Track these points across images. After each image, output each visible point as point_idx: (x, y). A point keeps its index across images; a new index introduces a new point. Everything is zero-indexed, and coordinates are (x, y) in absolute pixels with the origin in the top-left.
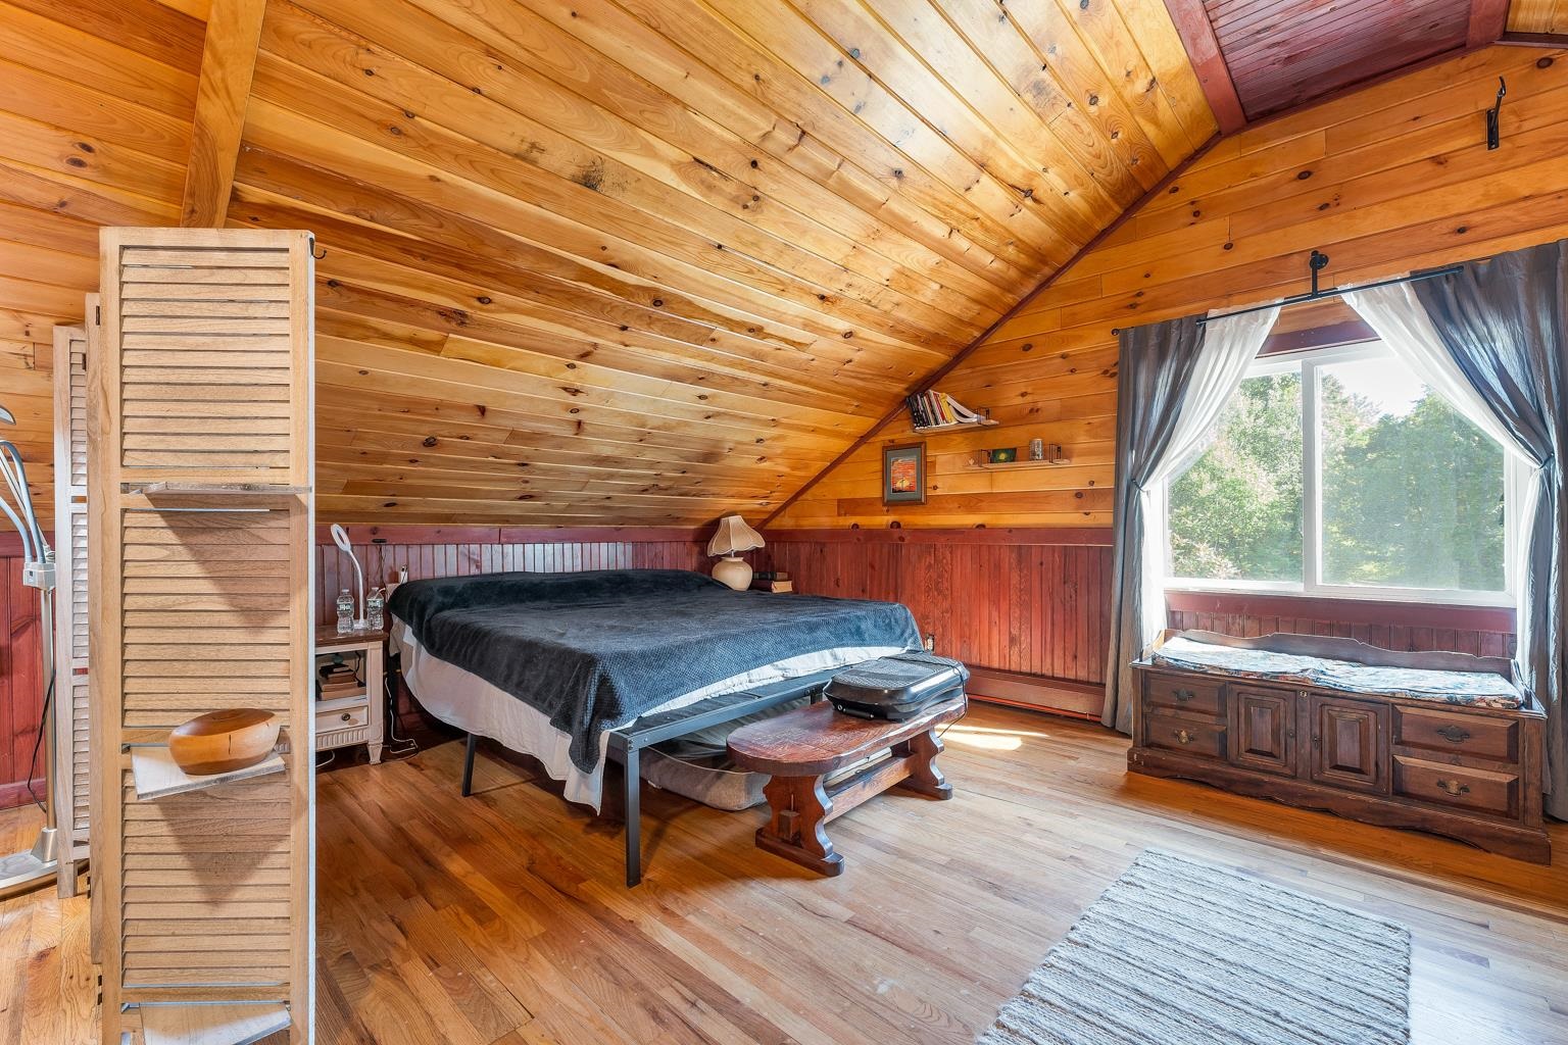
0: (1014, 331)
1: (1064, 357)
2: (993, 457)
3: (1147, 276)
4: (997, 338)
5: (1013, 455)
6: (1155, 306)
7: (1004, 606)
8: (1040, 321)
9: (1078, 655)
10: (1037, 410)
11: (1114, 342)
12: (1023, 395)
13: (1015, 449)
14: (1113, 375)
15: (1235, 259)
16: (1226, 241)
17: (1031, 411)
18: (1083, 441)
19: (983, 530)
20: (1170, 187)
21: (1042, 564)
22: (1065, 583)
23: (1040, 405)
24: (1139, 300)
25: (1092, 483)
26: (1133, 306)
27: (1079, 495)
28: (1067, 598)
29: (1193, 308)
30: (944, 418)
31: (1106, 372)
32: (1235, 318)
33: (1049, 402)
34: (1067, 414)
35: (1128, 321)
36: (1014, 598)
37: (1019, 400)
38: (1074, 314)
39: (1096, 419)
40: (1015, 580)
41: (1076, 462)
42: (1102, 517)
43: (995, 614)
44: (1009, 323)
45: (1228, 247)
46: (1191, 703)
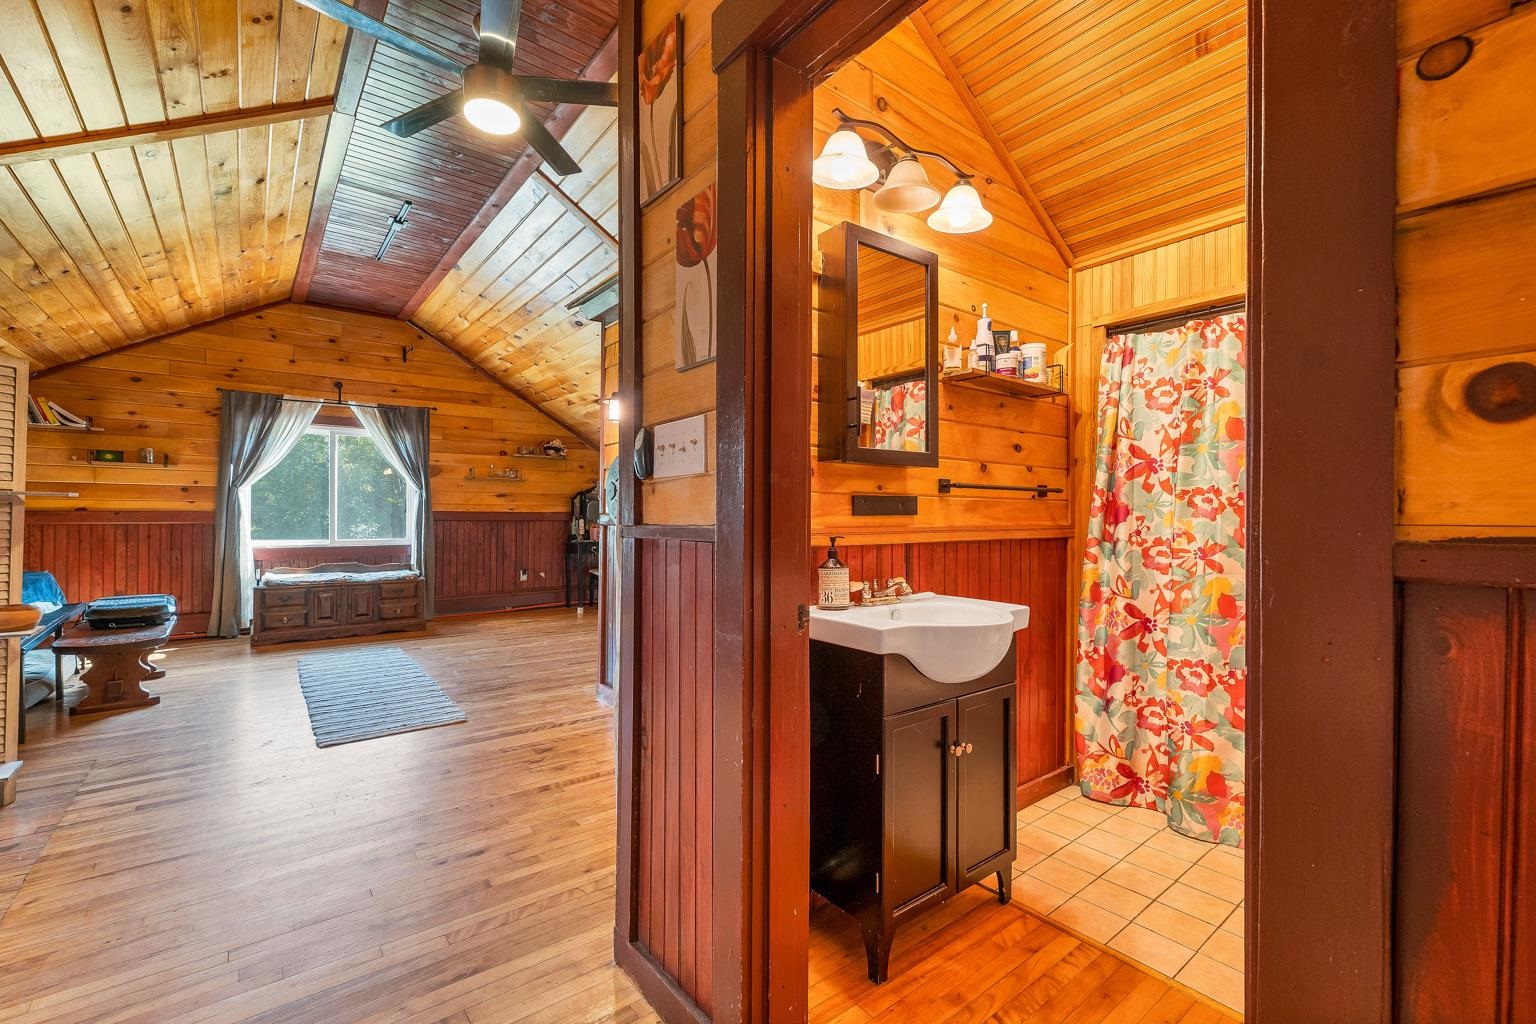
0: (123, 363)
1: (172, 394)
2: (98, 455)
3: (241, 361)
4: (102, 364)
5: (119, 457)
6: (245, 380)
7: (108, 570)
8: (151, 363)
9: (183, 596)
10: (146, 427)
11: (218, 395)
12: (132, 413)
13: (122, 453)
14: (214, 415)
15: (294, 369)
16: (291, 358)
17: (140, 427)
18: (187, 454)
19: (84, 513)
20: (258, 314)
21: (149, 537)
22: (171, 549)
23: (147, 424)
24: (234, 373)
25: (196, 482)
26: (229, 376)
27: (185, 489)
28: (174, 558)
29: (273, 389)
30: (46, 419)
31: (208, 412)
32: (298, 403)
33: (158, 421)
34: (173, 434)
35: (227, 385)
36: (120, 563)
37: (129, 417)
38: (180, 367)
39: (200, 441)
40: (121, 548)
41: (181, 467)
42: (205, 505)
43: (98, 578)
44: (115, 357)
45: (293, 361)
46: (290, 602)
